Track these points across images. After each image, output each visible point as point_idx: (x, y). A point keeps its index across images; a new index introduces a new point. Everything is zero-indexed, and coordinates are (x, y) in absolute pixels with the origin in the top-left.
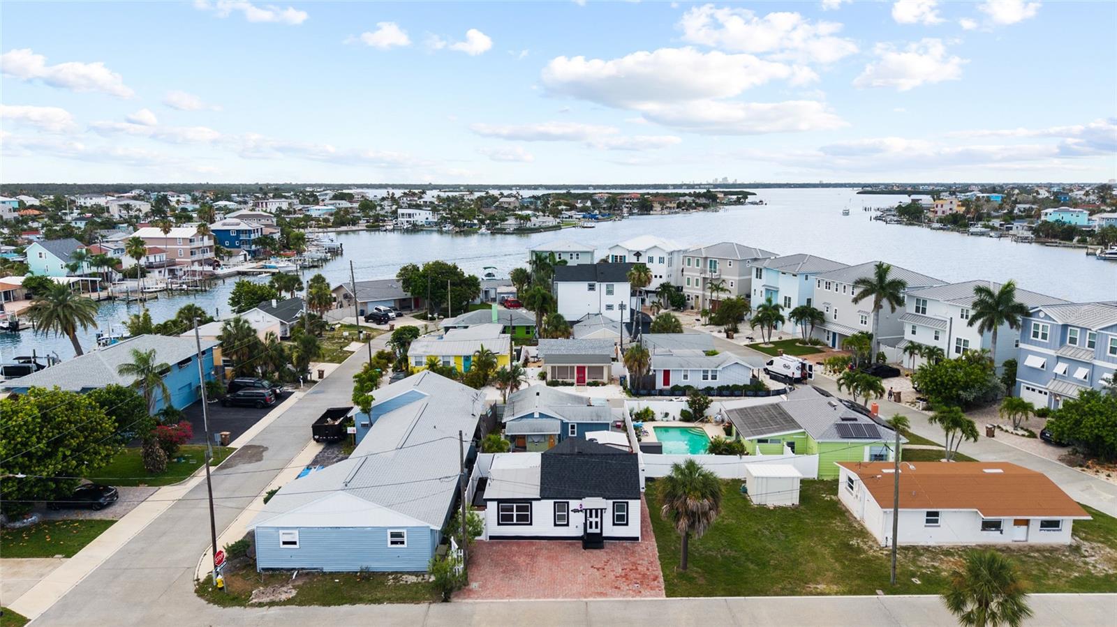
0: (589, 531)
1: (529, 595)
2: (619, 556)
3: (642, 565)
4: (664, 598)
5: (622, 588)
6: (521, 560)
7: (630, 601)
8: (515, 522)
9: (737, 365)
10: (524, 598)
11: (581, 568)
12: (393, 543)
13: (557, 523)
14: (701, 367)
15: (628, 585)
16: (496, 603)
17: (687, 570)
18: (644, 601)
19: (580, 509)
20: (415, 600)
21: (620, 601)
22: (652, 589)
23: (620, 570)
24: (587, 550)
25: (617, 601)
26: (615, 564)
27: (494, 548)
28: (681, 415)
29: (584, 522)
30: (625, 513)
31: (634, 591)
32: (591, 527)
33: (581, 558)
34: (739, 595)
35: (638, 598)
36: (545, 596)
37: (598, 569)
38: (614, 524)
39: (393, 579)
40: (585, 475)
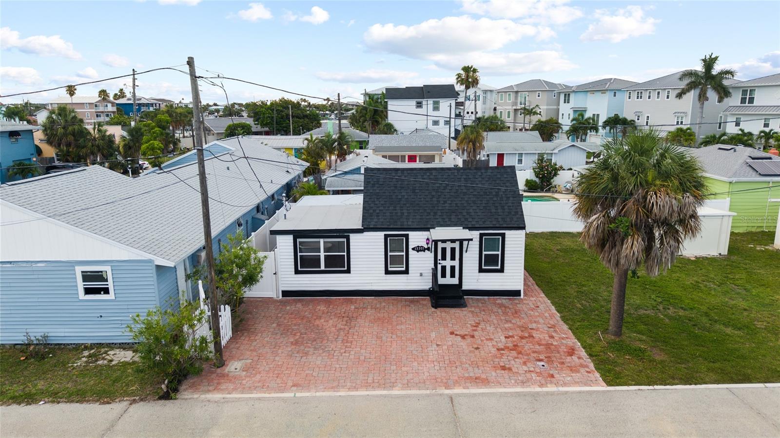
0: (441, 281)
1: (335, 384)
2: (493, 317)
3: (537, 329)
4: (603, 387)
5: (514, 370)
6: (330, 325)
7: (538, 393)
8: (323, 268)
9: (573, 148)
10: (325, 389)
11: (433, 335)
12: (88, 291)
13: (390, 269)
14: (536, 150)
15: (525, 363)
16: (268, 399)
17: (624, 337)
18: (566, 393)
19: (426, 247)
20: (105, 396)
21: (518, 394)
22: (573, 369)
23: (503, 339)
24: (439, 310)
25: (512, 394)
26: (490, 329)
27: (288, 308)
28: (526, 185)
29: (433, 266)
30: (499, 253)
31: (539, 374)
32: (444, 275)
33: (431, 320)
34: (750, 381)
35: (551, 388)
36: (367, 386)
37: (463, 337)
38: (481, 270)
39: (90, 356)
40: (433, 196)
